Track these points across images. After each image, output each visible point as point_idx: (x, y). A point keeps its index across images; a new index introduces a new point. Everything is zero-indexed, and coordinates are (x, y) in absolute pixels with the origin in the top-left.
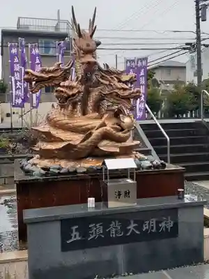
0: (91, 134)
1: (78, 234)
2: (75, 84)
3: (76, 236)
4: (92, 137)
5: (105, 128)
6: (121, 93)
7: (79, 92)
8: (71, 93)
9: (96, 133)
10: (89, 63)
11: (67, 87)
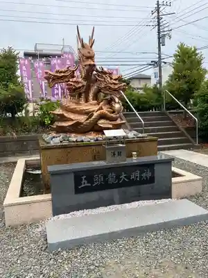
0: (92, 115)
1: (86, 182)
2: (80, 80)
3: (85, 183)
4: (93, 117)
5: (102, 111)
6: (112, 86)
7: (83, 86)
8: (77, 86)
9: (95, 114)
10: (90, 65)
11: (75, 82)
